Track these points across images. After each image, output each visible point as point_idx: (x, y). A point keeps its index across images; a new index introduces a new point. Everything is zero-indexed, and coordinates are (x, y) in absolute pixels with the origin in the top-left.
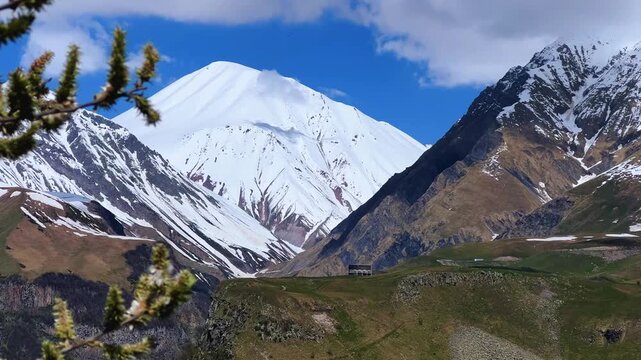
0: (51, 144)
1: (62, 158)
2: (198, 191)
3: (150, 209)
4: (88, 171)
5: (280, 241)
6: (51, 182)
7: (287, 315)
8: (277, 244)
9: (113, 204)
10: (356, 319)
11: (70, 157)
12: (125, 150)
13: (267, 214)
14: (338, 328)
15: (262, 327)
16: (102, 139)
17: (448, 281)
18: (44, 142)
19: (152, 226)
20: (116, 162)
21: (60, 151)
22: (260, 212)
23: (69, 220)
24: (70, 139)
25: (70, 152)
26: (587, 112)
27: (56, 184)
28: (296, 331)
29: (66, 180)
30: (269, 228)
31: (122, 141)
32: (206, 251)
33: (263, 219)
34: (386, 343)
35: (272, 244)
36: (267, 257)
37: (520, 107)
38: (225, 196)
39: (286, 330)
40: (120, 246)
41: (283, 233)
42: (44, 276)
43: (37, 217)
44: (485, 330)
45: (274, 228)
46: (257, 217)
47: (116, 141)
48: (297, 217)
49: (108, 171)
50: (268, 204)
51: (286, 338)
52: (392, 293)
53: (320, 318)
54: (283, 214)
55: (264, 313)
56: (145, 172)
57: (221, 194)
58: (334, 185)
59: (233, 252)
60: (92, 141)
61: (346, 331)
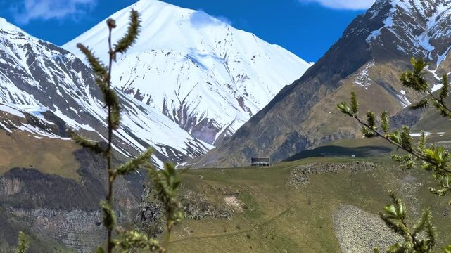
0: (14, 67)
1: (23, 78)
2: (131, 102)
3: (92, 116)
4: (44, 88)
5: (195, 140)
6: (15, 97)
7: (204, 199)
8: (194, 142)
9: (64, 113)
10: (259, 200)
11: (29, 76)
12: (72, 70)
13: (184, 119)
14: (245, 207)
15: (185, 208)
16: (54, 62)
17: (331, 169)
18: (9, 65)
19: (94, 130)
20: (65, 80)
21: (21, 72)
22: (179, 117)
23: (29, 126)
24: (28, 63)
25: (29, 73)
26: (439, 34)
27: (19, 98)
28: (212, 210)
29: (26, 95)
30: (187, 130)
31: (69, 64)
32: (137, 149)
33: (182, 123)
34: (282, 219)
35: (189, 142)
36: (185, 153)
37: (385, 31)
38: (152, 105)
39: (203, 210)
40: (71, 146)
41: (198, 134)
42: (12, 170)
43: (5, 124)
44: (361, 208)
45: (191, 130)
46: (177, 122)
47: (65, 64)
48: (209, 121)
49: (59, 87)
50: (185, 111)
51: (204, 216)
52: (287, 180)
53: (230, 200)
54: (198, 119)
55: (186, 197)
56: (88, 87)
57: (148, 103)
58: (238, 95)
59: (158, 149)
60: (46, 64)
61: (251, 210)
